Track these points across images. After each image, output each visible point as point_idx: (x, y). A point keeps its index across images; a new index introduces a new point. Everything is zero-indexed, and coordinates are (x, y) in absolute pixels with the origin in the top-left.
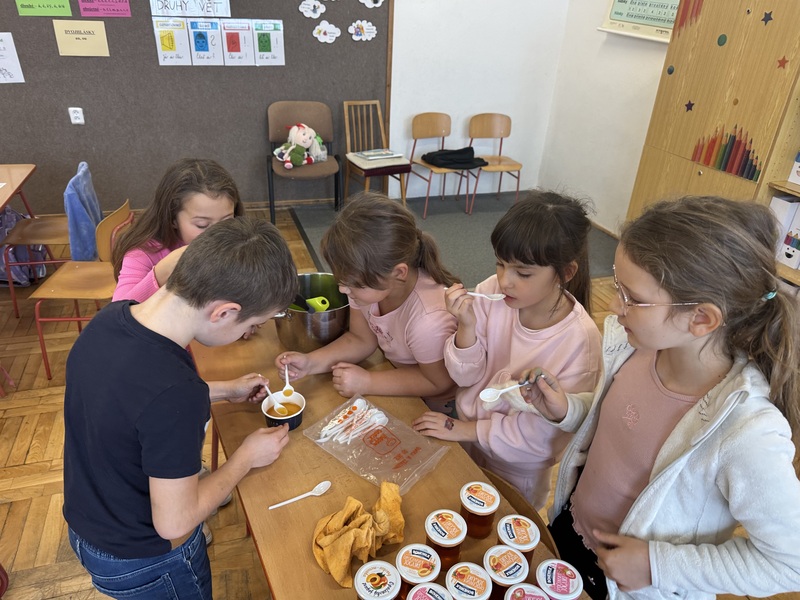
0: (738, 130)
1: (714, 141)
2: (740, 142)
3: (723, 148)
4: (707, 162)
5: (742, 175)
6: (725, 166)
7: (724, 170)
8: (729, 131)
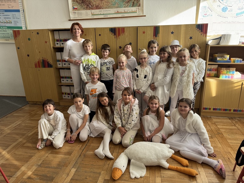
0: (43, 58)
1: (39, 62)
2: (45, 60)
3: (42, 63)
4: (39, 67)
5: (49, 67)
6: (44, 66)
7: (45, 67)
8: (41, 59)
